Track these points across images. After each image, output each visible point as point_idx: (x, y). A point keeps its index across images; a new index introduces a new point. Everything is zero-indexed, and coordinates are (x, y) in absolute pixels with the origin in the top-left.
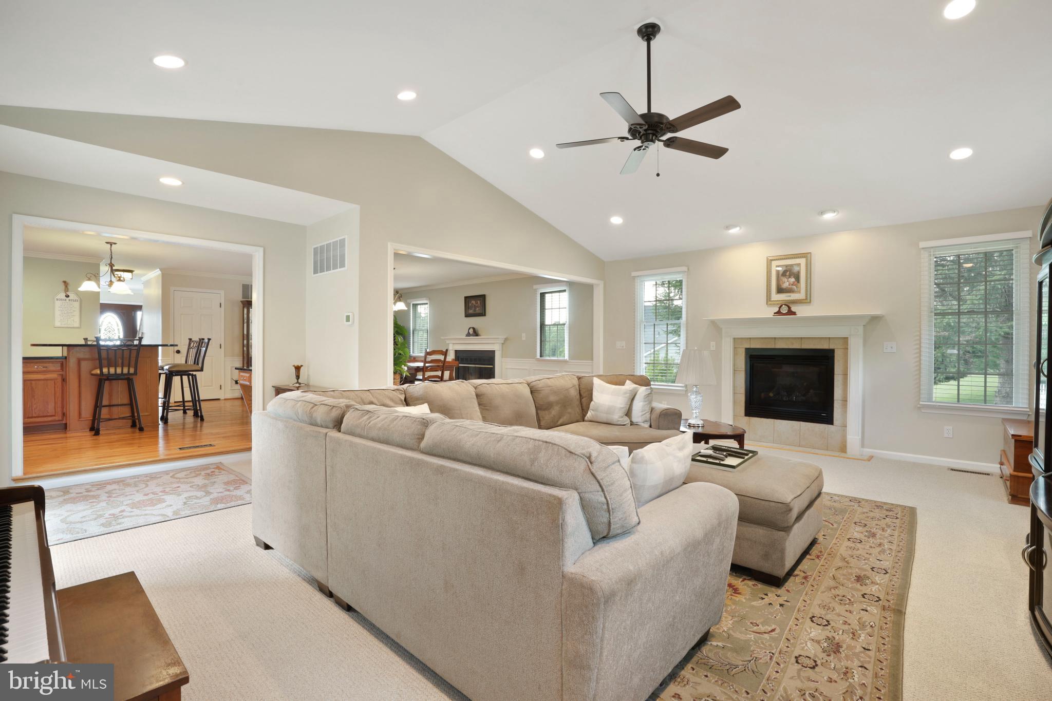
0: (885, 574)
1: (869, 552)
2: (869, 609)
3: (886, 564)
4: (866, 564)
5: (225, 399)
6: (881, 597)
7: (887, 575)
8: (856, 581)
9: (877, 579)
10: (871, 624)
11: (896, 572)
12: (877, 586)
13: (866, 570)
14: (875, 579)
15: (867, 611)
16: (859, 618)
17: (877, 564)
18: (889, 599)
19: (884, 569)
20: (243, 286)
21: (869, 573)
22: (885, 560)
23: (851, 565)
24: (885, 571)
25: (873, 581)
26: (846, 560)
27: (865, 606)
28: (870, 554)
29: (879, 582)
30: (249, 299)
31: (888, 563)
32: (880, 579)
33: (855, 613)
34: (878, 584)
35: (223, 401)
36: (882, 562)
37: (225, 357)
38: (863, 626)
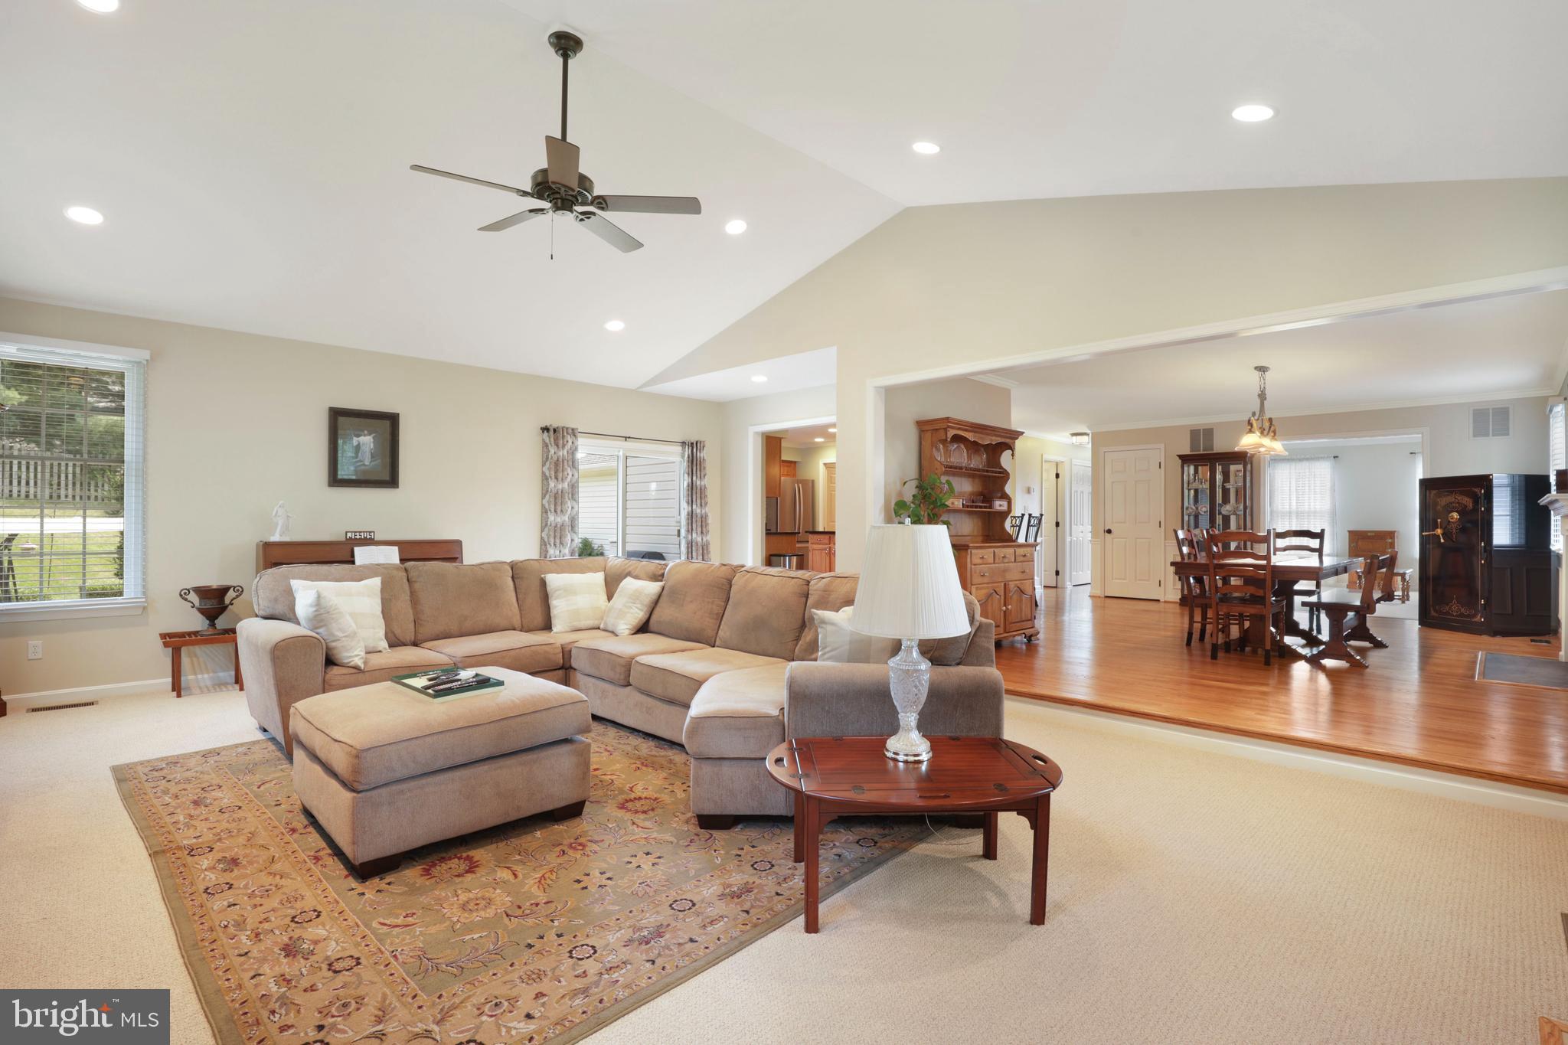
0: (207, 889)
1: (259, 908)
2: (194, 840)
3: (218, 903)
4: (246, 886)
5: (1165, 602)
6: (189, 859)
7: (202, 888)
8: (237, 858)
9: (212, 876)
10: (181, 831)
11: (192, 900)
12: (204, 867)
13: (237, 878)
14: (213, 873)
15: (195, 837)
16: (196, 829)
17: (230, 896)
18: (179, 861)
19: (213, 894)
20: (1191, 433)
21: (228, 877)
22: (225, 910)
23: (263, 873)
24: (209, 893)
25: (214, 871)
26: (278, 877)
27: (200, 840)
28: (255, 906)
29: (206, 873)
30: (1200, 451)
31: (215, 908)
32: (208, 878)
33: (205, 830)
34: (206, 870)
35: (1163, 604)
36: (225, 903)
37: (1165, 539)
38: (188, 826)
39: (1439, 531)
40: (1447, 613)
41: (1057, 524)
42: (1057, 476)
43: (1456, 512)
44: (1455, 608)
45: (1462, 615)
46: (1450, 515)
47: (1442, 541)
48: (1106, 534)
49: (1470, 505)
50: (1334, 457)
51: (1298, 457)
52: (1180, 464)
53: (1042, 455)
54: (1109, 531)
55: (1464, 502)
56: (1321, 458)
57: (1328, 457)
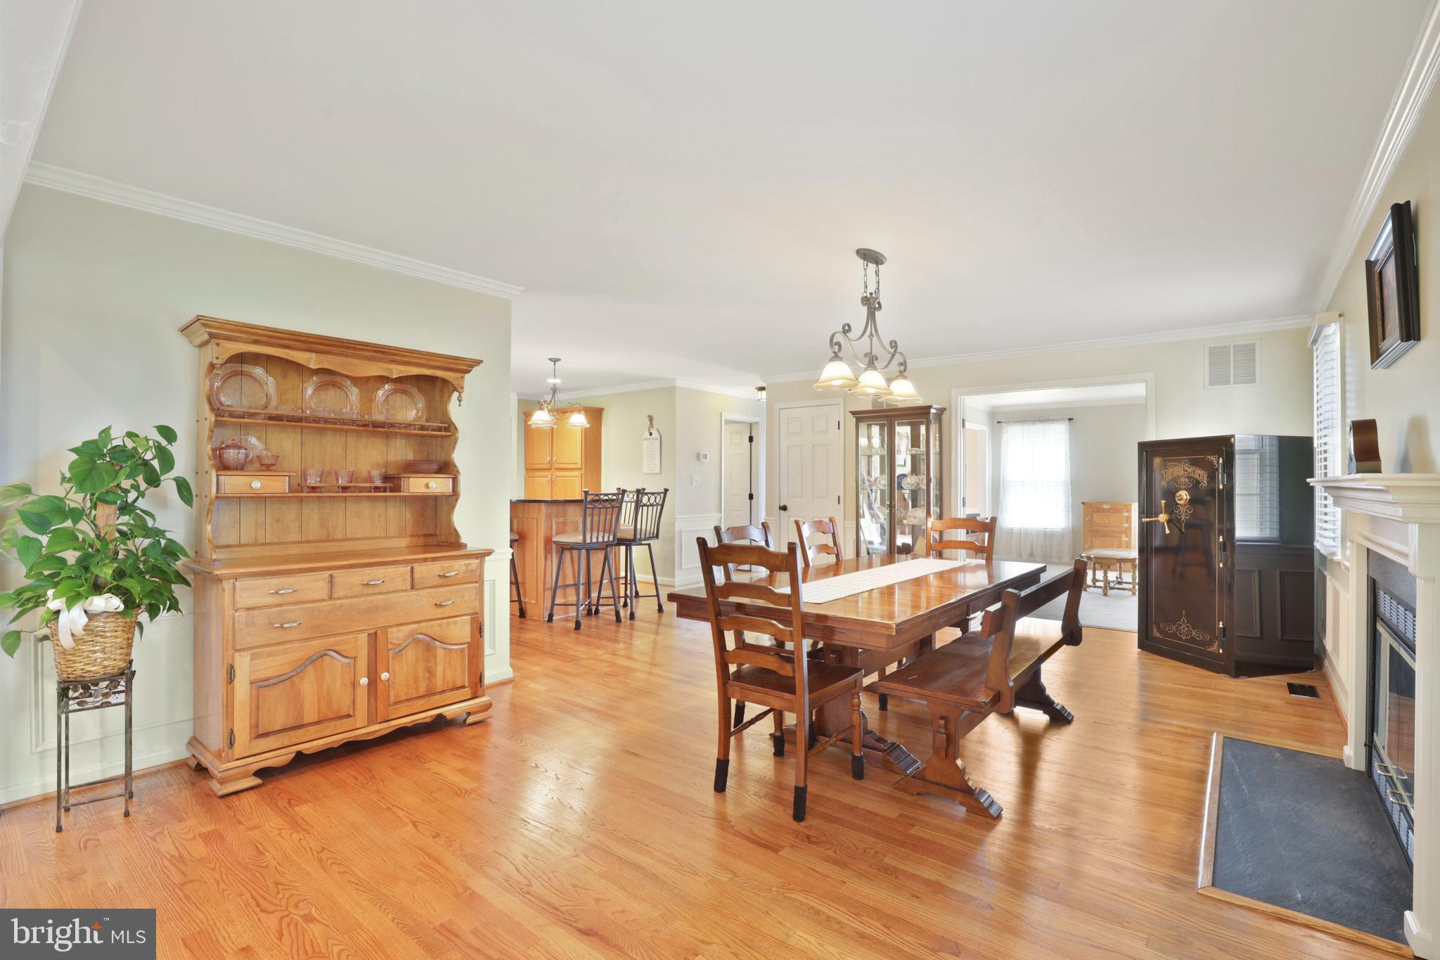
37: (845, 520)
39: (1163, 518)
40: (1174, 635)
41: (751, 497)
42: (751, 439)
43: (1185, 489)
44: (1184, 629)
45: (1193, 640)
46: (1178, 494)
47: (1167, 531)
48: (782, 512)
49: (1204, 482)
50: (1070, 420)
51: (1032, 419)
52: (855, 422)
53: (721, 414)
54: (784, 508)
55: (1196, 476)
56: (1056, 420)
57: (1062, 420)
